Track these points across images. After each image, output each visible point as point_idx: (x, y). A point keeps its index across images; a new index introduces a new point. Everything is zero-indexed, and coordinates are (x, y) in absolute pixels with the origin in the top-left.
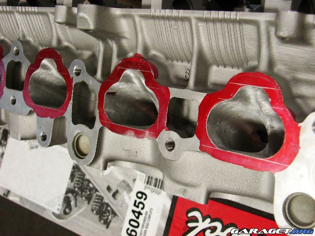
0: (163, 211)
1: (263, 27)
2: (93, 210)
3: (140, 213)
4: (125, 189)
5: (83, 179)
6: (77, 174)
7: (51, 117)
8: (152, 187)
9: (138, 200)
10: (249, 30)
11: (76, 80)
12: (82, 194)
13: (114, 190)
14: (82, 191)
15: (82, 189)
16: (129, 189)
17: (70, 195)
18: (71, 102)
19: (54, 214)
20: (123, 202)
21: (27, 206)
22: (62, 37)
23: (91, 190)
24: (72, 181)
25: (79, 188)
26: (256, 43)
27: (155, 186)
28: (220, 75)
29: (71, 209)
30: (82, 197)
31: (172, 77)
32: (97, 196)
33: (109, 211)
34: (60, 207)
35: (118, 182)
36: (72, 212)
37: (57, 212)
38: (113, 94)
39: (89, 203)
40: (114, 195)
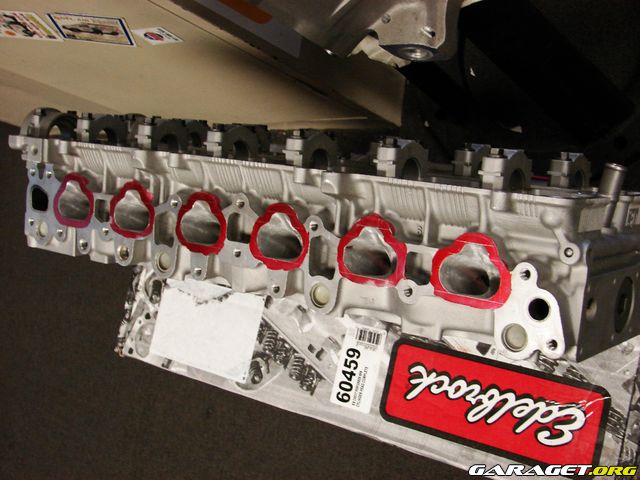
0: (381, 369)
1: (482, 199)
2: (291, 376)
3: (352, 374)
4: (332, 347)
5: (276, 339)
6: (266, 333)
7: (285, 270)
8: (366, 342)
9: (350, 359)
10: (471, 200)
11: (312, 235)
12: (275, 357)
13: (318, 350)
14: (276, 353)
15: (275, 351)
16: (337, 346)
17: (259, 359)
18: (308, 254)
19: (238, 384)
20: (331, 362)
21: (199, 378)
22: (293, 192)
23: (287, 351)
24: (260, 342)
25: (270, 351)
26: (476, 210)
27: (370, 341)
28: (448, 232)
29: (261, 377)
30: (276, 360)
31: (406, 232)
32: (296, 358)
33: (313, 375)
34: (246, 376)
35: (323, 340)
36: (263, 380)
37: (244, 382)
38: (350, 247)
39: (285, 367)
40: (318, 356)
